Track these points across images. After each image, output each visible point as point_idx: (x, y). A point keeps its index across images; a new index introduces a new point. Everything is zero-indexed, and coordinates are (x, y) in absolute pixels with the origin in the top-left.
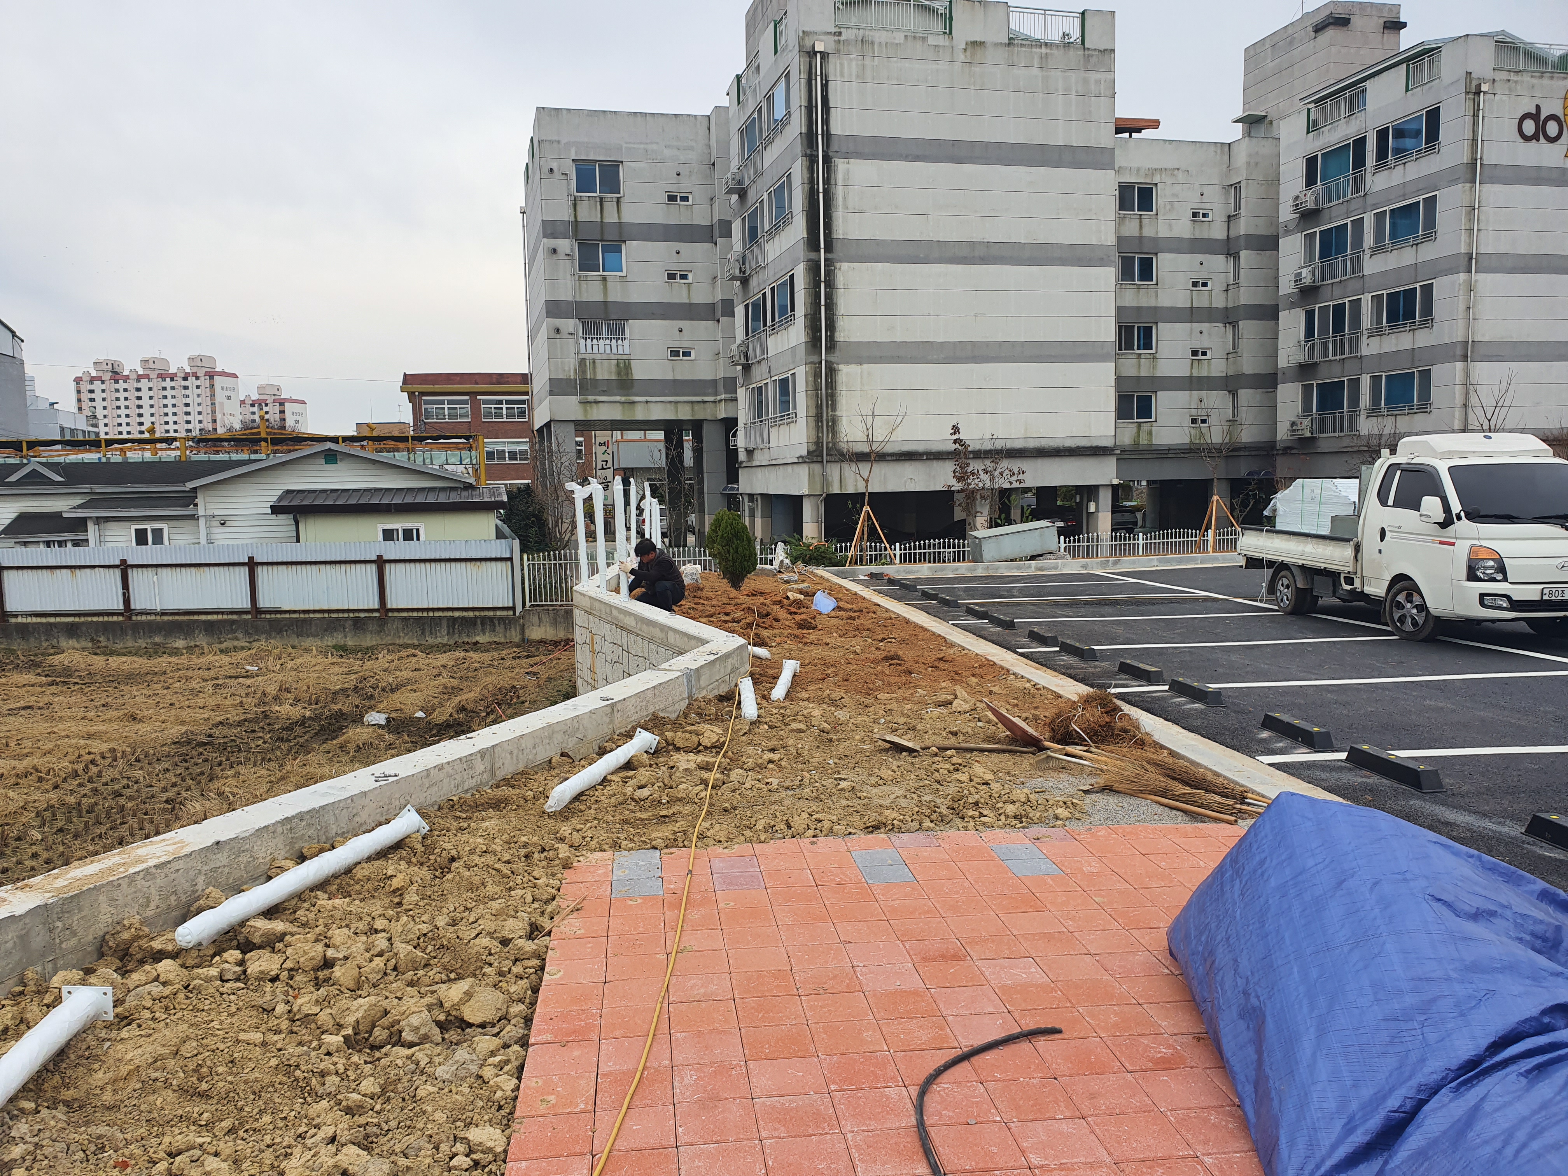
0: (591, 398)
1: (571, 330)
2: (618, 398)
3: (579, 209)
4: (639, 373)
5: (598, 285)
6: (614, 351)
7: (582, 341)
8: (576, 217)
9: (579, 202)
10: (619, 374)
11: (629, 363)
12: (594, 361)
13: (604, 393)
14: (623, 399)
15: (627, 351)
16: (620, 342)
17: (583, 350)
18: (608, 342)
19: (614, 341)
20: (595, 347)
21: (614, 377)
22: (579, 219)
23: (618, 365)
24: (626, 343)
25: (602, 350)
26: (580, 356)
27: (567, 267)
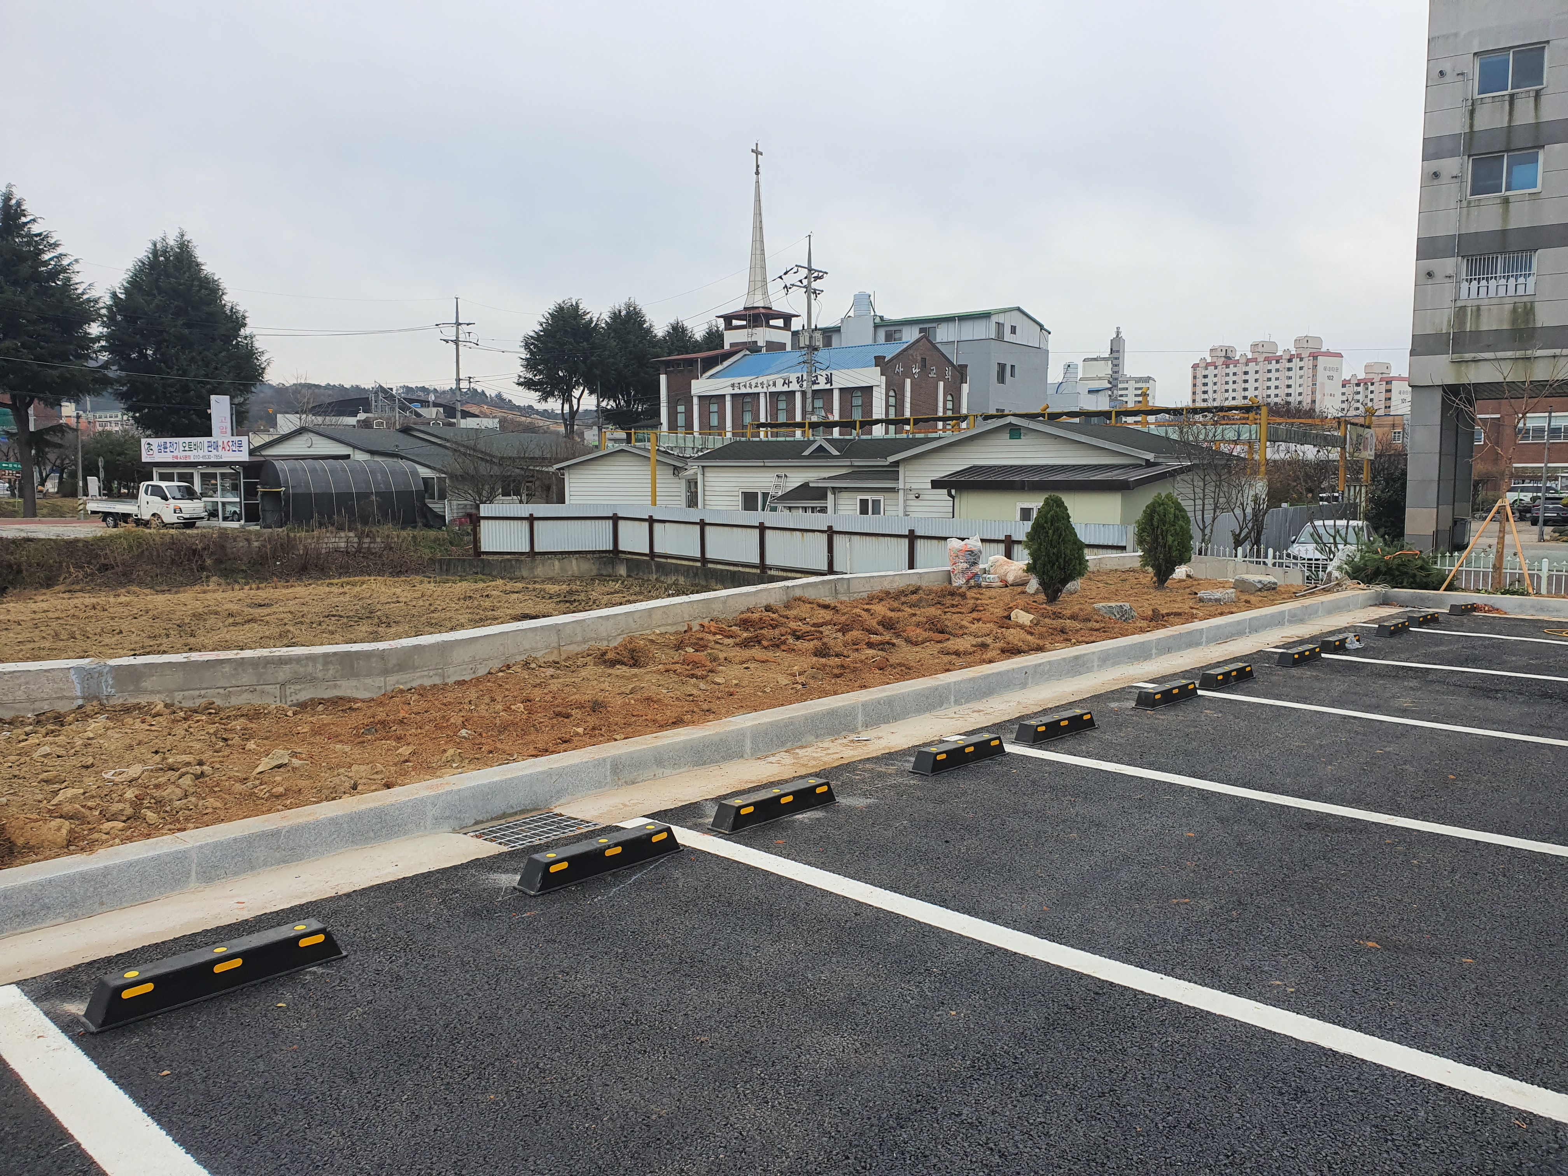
0: (1468, 356)
1: (1450, 272)
2: (1509, 354)
3: (1477, 115)
4: (1545, 317)
5: (1498, 209)
6: (1511, 292)
7: (1465, 285)
8: (1471, 126)
9: (1478, 108)
10: (1514, 321)
11: (1532, 308)
12: (1478, 308)
13: (1488, 348)
14: (1519, 354)
15: (1530, 291)
16: (1521, 280)
17: (1464, 294)
18: (1503, 281)
19: (1512, 281)
20: (1483, 291)
21: (1506, 326)
22: (1476, 129)
23: (1515, 310)
24: (1531, 281)
25: (1492, 293)
26: (1459, 304)
27: (1450, 193)
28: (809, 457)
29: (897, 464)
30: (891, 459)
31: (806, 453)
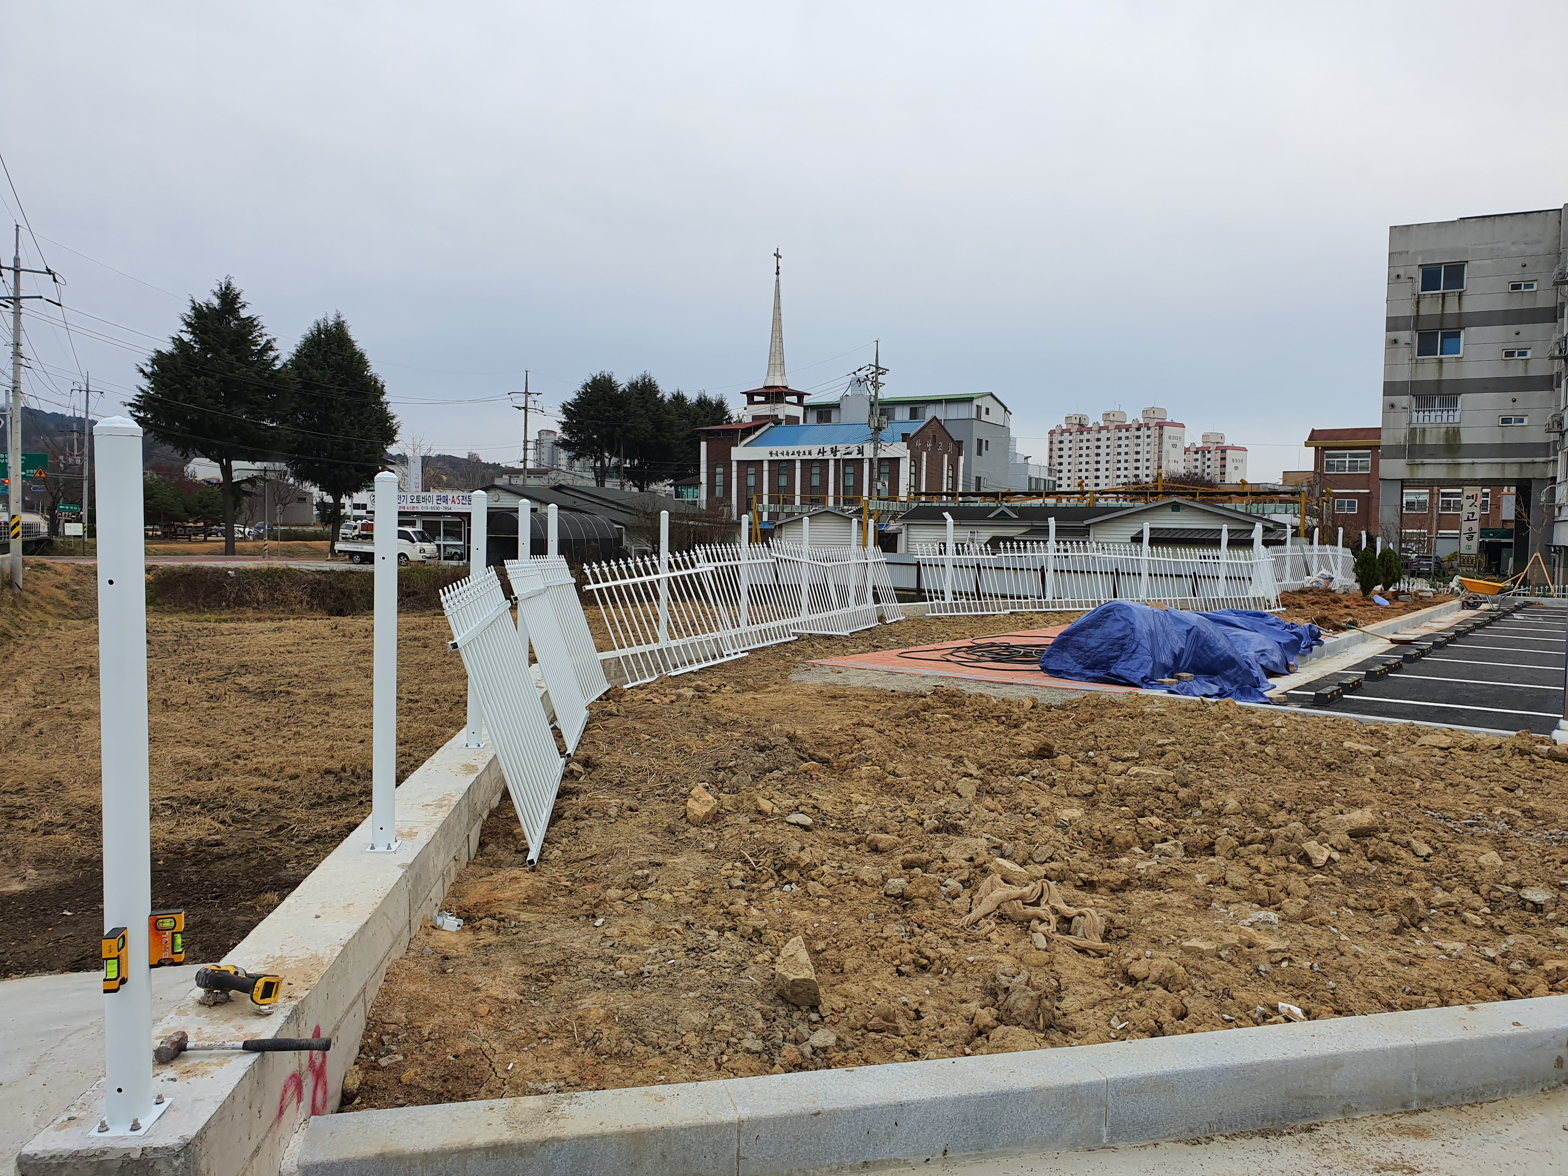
0: (1418, 461)
1: (1405, 405)
2: (1444, 461)
3: (1421, 305)
4: (1466, 438)
5: (1435, 366)
6: (1445, 420)
7: (1415, 414)
8: (1418, 311)
9: (1422, 300)
10: (1447, 440)
11: (1458, 431)
12: (1424, 429)
13: (1432, 456)
14: (1449, 461)
15: (1457, 420)
16: (1451, 413)
17: (1414, 420)
18: (1439, 413)
19: (1445, 413)
20: (1427, 418)
21: (1442, 442)
22: (1421, 313)
23: (1447, 432)
24: (1457, 414)
25: (1432, 420)
26: (1412, 426)
27: (1404, 354)
28: (993, 518)
29: (1089, 526)
30: (1086, 522)
31: (991, 516)
